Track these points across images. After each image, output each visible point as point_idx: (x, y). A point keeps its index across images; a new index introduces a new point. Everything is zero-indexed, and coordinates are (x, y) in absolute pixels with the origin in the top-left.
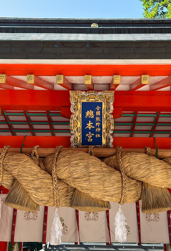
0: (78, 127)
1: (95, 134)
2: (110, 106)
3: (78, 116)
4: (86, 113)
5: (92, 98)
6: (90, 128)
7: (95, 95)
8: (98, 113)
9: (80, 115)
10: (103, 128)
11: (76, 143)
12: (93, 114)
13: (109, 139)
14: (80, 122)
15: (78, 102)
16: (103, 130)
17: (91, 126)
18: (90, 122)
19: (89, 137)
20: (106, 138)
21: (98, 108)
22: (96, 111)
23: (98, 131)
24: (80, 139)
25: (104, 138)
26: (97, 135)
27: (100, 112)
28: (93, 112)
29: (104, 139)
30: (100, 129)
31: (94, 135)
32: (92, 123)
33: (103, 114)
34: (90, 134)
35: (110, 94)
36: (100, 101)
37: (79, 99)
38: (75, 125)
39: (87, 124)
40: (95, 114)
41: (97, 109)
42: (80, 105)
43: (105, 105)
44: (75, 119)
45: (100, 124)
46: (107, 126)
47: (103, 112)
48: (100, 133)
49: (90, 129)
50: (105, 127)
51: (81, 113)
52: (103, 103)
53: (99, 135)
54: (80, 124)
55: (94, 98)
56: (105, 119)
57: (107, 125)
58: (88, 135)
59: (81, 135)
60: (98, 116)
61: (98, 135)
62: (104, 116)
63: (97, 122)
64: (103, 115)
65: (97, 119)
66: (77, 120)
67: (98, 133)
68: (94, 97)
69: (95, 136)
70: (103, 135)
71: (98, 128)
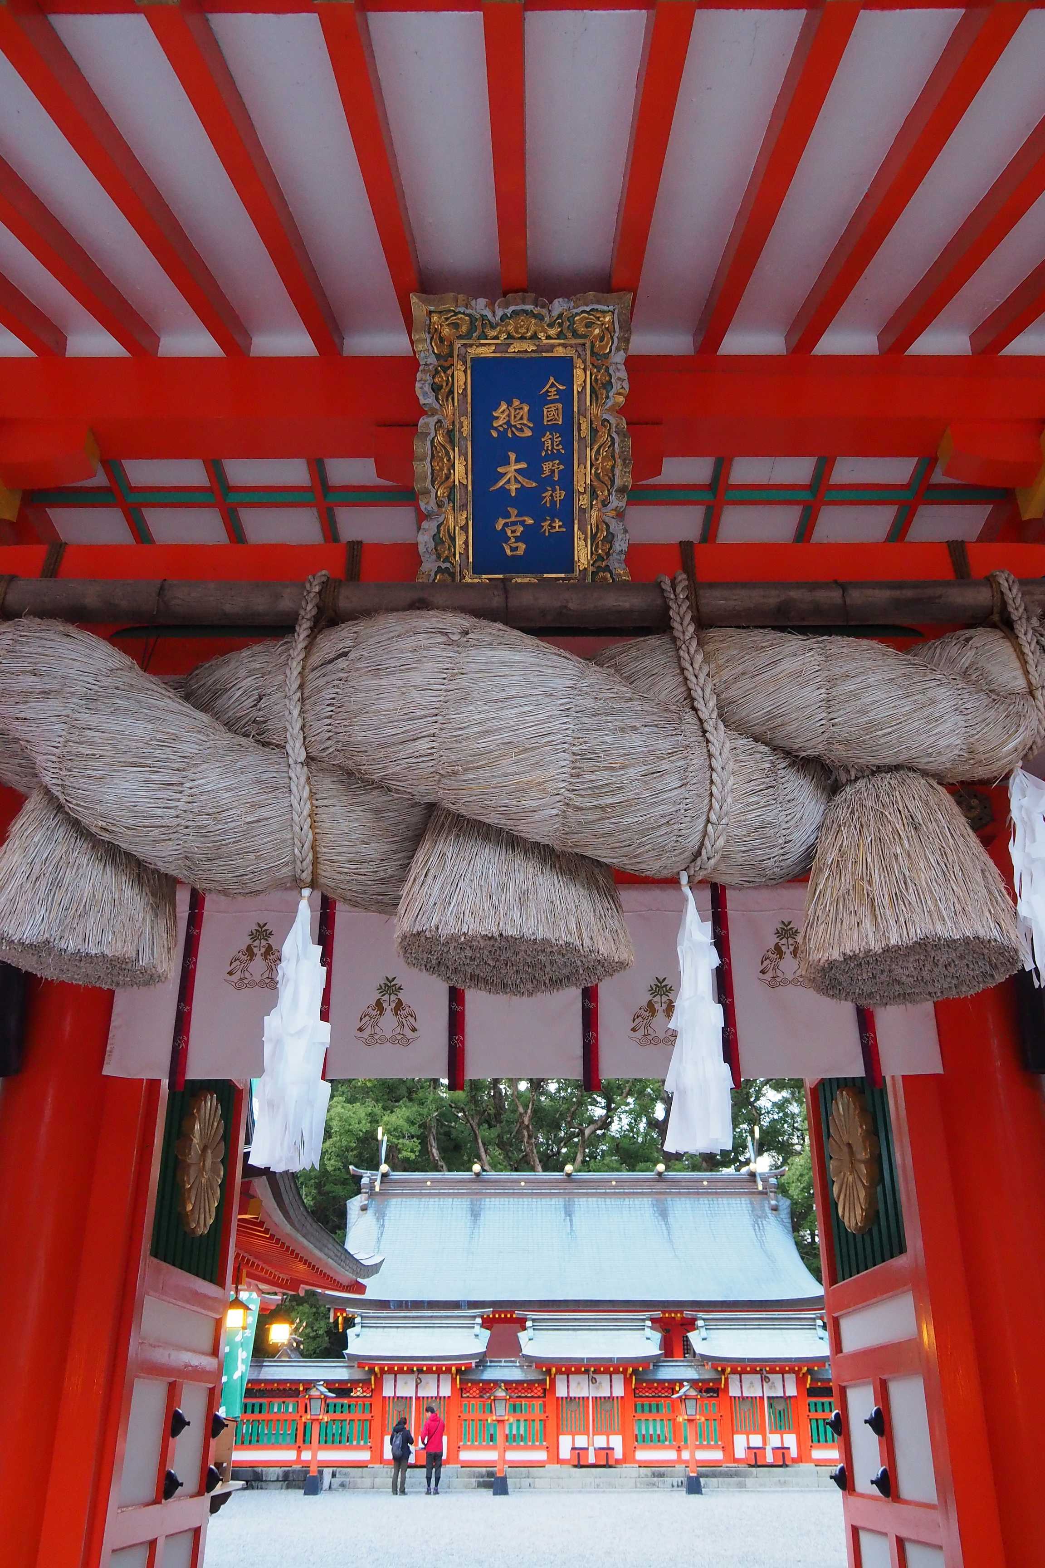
0: (457, 483)
1: (539, 520)
2: (611, 372)
3: (456, 428)
4: (495, 414)
5: (523, 338)
6: (513, 487)
7: (535, 316)
8: (553, 413)
9: (465, 423)
10: (575, 488)
11: (446, 560)
12: (528, 420)
13: (610, 538)
14: (462, 458)
15: (452, 357)
16: (576, 499)
17: (520, 478)
18: (513, 456)
19: (509, 534)
20: (594, 537)
21: (552, 387)
22: (544, 400)
23: (553, 502)
24: (466, 543)
25: (583, 537)
26: (550, 525)
27: (560, 405)
28: (526, 408)
29: (585, 540)
30: (563, 493)
31: (532, 522)
32: (523, 465)
33: (576, 415)
34: (513, 519)
35: (611, 308)
36: (560, 352)
37: (458, 344)
38: (442, 469)
39: (499, 470)
40: (536, 416)
41: (547, 391)
42: (465, 371)
43: (588, 373)
44: (440, 438)
45: (562, 467)
46: (597, 475)
47: (576, 409)
48: (566, 512)
49: (513, 494)
50: (589, 482)
51: (469, 415)
52: (579, 363)
53: (557, 523)
54: (466, 466)
55: (531, 338)
56: (589, 441)
57: (597, 469)
58: (506, 525)
59: (470, 523)
60: (554, 428)
61: (553, 521)
62: (585, 426)
63: (549, 458)
64: (579, 424)
65: (549, 444)
66: (448, 447)
67: (553, 512)
68: (533, 328)
69: (538, 525)
70: (576, 522)
71: (554, 490)
